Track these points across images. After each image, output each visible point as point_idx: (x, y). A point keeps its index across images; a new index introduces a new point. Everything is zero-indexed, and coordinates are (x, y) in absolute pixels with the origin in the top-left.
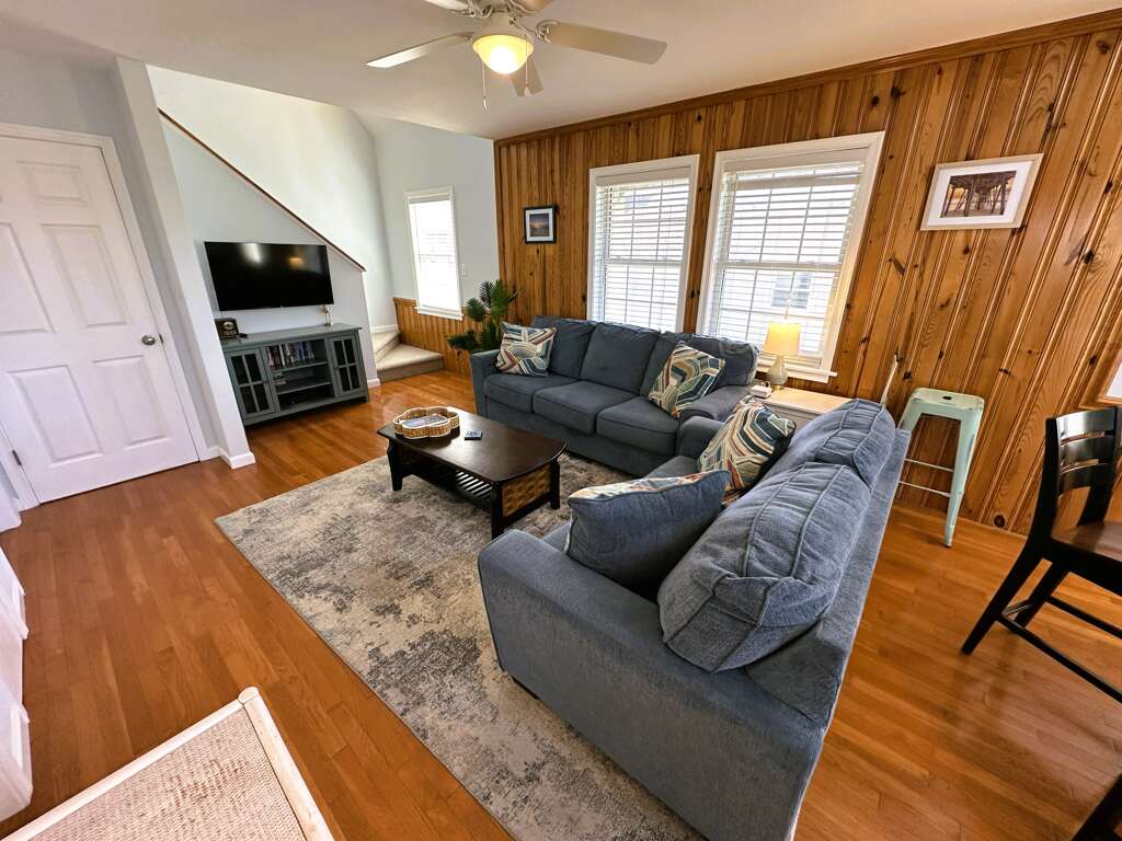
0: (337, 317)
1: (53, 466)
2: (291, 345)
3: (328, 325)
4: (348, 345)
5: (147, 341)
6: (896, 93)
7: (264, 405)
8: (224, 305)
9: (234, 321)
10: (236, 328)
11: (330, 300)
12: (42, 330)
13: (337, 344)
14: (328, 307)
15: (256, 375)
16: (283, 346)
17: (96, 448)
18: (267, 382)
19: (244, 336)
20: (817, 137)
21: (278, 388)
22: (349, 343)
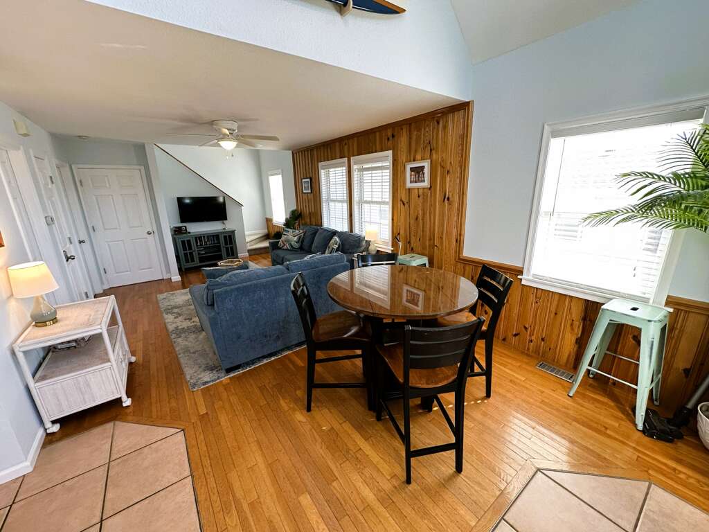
0: (229, 225)
1: (115, 275)
2: (208, 237)
3: (224, 229)
4: (230, 237)
5: (149, 233)
6: (393, 136)
7: (193, 261)
8: (183, 220)
9: (185, 227)
10: (186, 230)
11: (225, 218)
12: (116, 229)
13: (225, 237)
14: (225, 222)
15: (190, 248)
16: (204, 237)
17: (129, 270)
18: (195, 251)
19: (189, 233)
20: (376, 152)
21: (199, 254)
22: (230, 236)
